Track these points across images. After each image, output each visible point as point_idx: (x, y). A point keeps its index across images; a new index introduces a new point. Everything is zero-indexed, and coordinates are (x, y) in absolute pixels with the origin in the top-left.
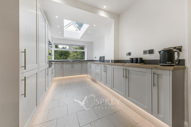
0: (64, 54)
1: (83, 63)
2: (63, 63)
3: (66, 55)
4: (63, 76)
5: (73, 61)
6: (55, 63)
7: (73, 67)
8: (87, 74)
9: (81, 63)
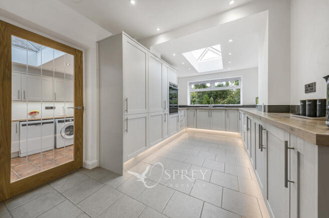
0: (220, 95)
1: (229, 109)
2: (196, 109)
3: (223, 96)
4: (196, 128)
5: (214, 107)
6: (187, 109)
7: (210, 116)
8: (238, 132)
9: (226, 110)
